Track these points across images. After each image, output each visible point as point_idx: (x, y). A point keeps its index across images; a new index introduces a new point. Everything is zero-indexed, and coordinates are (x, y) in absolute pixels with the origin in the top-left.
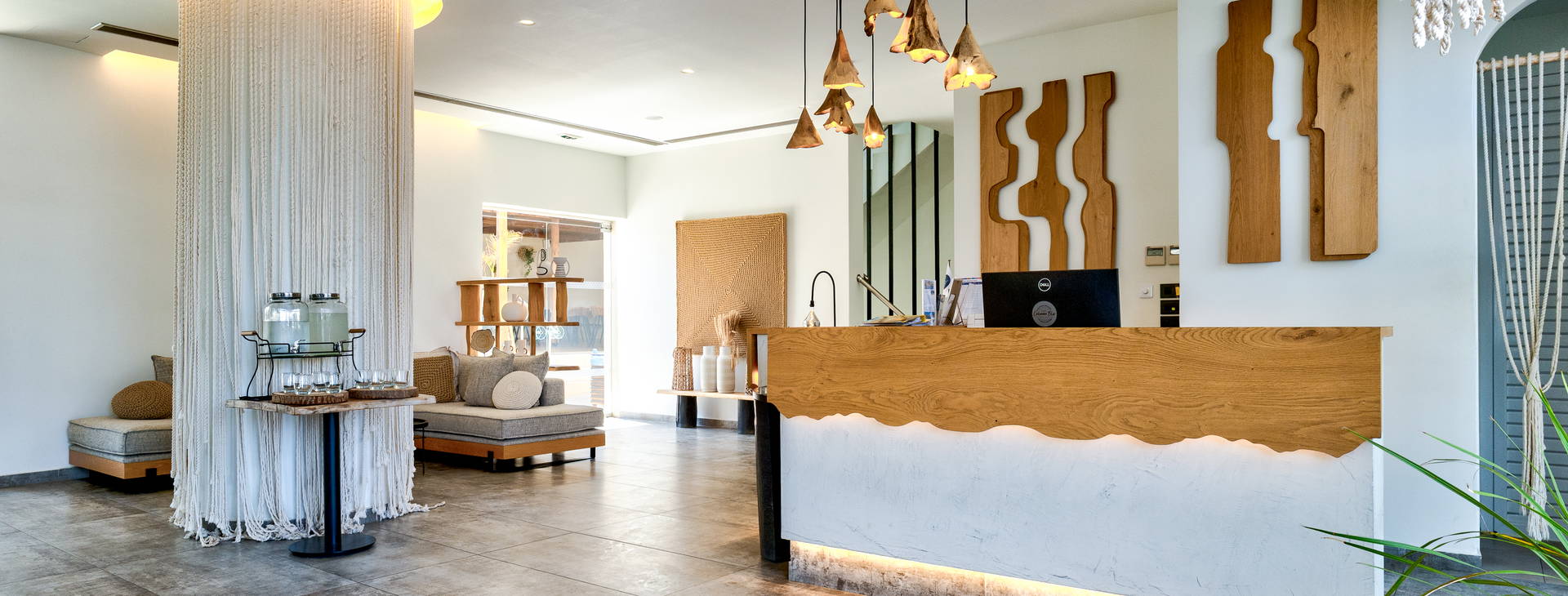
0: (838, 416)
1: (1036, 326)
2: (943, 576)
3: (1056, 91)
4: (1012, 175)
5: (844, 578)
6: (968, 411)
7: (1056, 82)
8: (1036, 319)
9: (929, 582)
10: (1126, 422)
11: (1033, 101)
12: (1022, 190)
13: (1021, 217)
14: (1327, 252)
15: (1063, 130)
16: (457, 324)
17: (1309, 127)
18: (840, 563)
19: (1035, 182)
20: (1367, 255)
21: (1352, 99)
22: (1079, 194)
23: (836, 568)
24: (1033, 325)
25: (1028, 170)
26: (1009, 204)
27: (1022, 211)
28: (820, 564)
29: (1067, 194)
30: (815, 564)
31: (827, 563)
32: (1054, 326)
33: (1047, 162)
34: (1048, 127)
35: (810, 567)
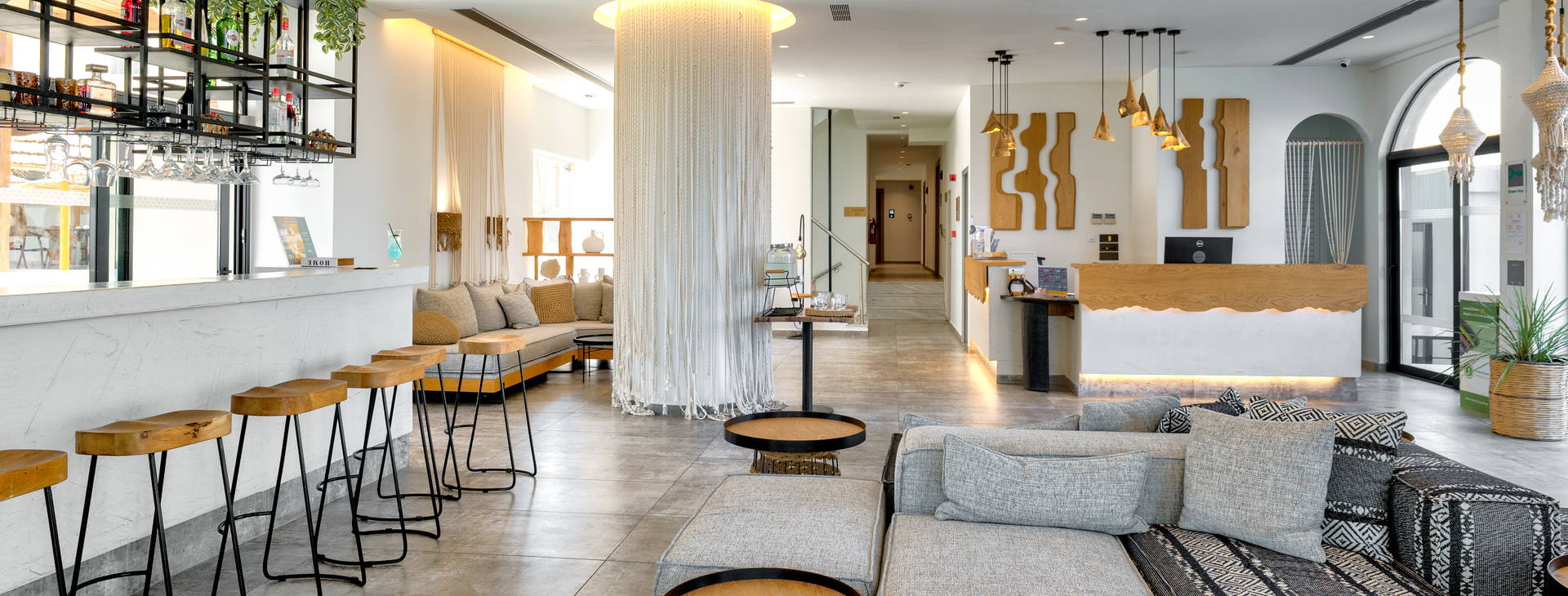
0: (1126, 308)
1: (1195, 263)
2: (1170, 382)
3: (1039, 119)
4: (1011, 166)
5: (1114, 390)
6: (1199, 302)
7: (1040, 114)
8: (1194, 259)
9: (1165, 385)
10: (1273, 304)
11: (1024, 123)
12: (1018, 177)
13: (1016, 192)
14: (1228, 225)
15: (1043, 142)
16: (524, 254)
17: (1219, 164)
18: (1112, 383)
19: (1026, 172)
20: (1244, 227)
21: (1239, 154)
22: (1052, 181)
23: (1109, 386)
24: (1193, 262)
25: (1021, 164)
26: (1008, 183)
27: (1017, 188)
28: (1099, 385)
29: (1046, 180)
30: (1096, 385)
31: (1103, 384)
32: (1204, 263)
33: (1033, 160)
34: (1034, 138)
35: (1092, 388)
